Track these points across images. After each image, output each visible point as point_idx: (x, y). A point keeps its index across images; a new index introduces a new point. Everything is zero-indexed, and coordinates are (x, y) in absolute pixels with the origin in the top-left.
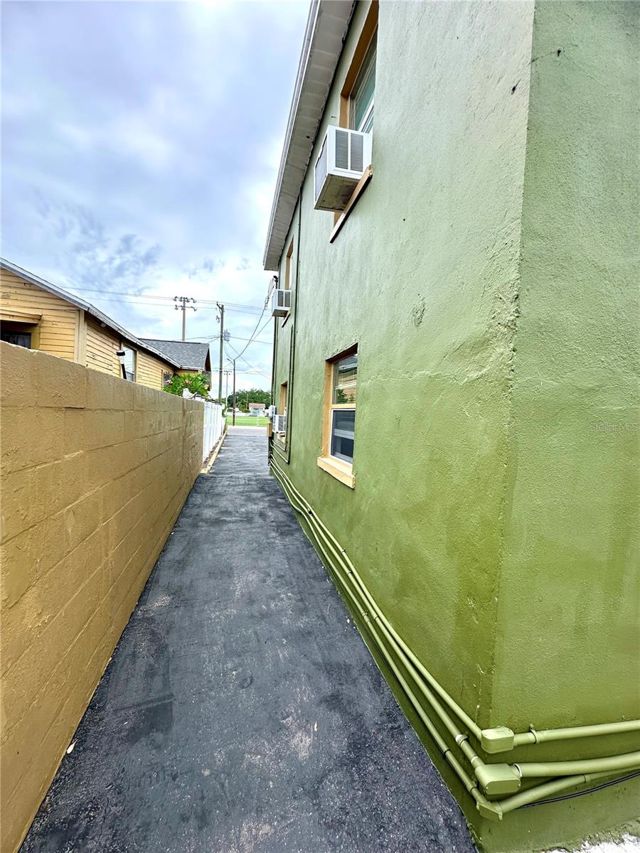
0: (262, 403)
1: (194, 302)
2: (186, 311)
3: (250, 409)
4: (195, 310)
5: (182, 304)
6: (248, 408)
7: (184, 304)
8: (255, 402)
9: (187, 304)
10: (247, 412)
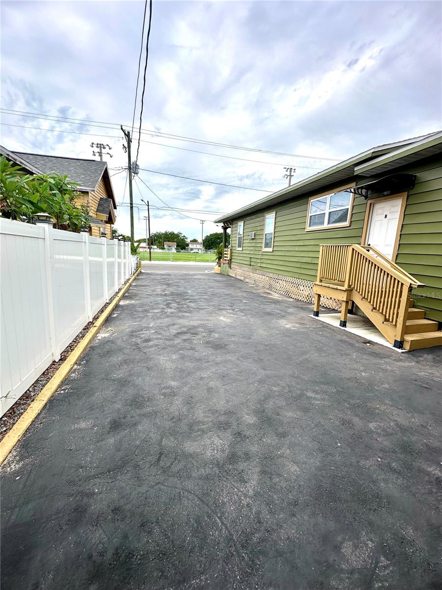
0: (174, 242)
1: (110, 149)
2: (103, 157)
3: (165, 246)
4: (111, 157)
5: (98, 150)
6: (164, 246)
7: (101, 150)
8: (169, 241)
9: (103, 151)
10: (163, 248)
